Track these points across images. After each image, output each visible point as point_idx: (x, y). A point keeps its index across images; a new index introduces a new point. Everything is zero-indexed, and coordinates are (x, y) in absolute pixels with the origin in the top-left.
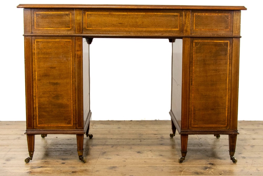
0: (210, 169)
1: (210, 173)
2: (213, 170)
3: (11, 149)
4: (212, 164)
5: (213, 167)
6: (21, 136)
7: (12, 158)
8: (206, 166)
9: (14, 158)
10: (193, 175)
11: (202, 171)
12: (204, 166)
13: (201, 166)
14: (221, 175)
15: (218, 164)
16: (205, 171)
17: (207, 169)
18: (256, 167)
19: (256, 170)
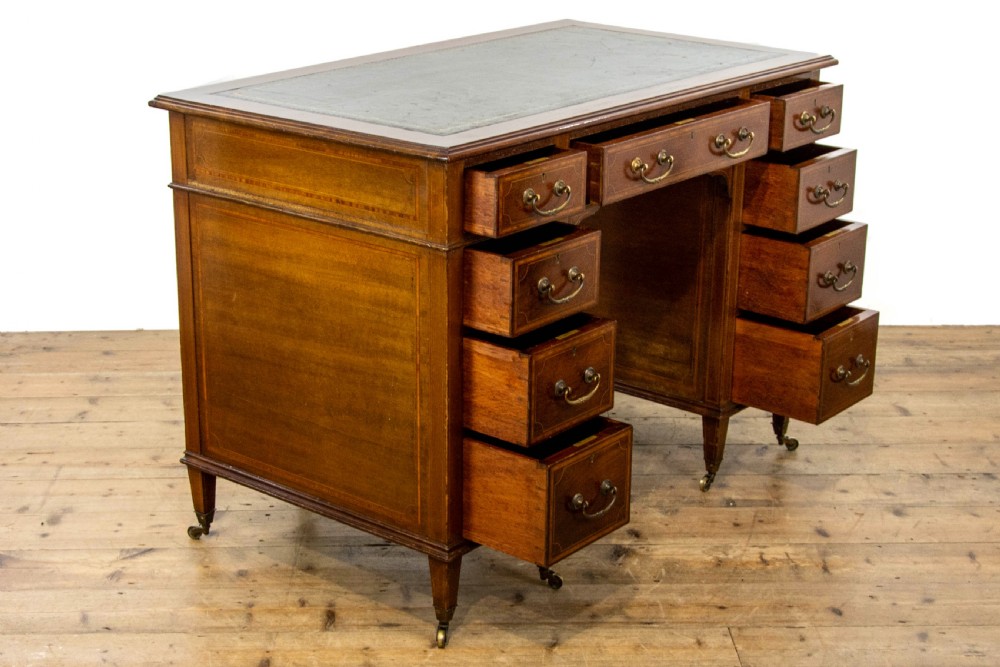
0: (629, 556)
1: (628, 575)
2: (635, 562)
3: (60, 467)
4: (637, 535)
5: (638, 548)
6: (87, 406)
7: (66, 511)
8: (620, 542)
9: (71, 511)
10: (578, 582)
11: (606, 565)
12: (614, 542)
13: (604, 542)
14: (658, 581)
15: (653, 535)
16: (614, 568)
17: (619, 556)
18: (760, 547)
19: (757, 563)
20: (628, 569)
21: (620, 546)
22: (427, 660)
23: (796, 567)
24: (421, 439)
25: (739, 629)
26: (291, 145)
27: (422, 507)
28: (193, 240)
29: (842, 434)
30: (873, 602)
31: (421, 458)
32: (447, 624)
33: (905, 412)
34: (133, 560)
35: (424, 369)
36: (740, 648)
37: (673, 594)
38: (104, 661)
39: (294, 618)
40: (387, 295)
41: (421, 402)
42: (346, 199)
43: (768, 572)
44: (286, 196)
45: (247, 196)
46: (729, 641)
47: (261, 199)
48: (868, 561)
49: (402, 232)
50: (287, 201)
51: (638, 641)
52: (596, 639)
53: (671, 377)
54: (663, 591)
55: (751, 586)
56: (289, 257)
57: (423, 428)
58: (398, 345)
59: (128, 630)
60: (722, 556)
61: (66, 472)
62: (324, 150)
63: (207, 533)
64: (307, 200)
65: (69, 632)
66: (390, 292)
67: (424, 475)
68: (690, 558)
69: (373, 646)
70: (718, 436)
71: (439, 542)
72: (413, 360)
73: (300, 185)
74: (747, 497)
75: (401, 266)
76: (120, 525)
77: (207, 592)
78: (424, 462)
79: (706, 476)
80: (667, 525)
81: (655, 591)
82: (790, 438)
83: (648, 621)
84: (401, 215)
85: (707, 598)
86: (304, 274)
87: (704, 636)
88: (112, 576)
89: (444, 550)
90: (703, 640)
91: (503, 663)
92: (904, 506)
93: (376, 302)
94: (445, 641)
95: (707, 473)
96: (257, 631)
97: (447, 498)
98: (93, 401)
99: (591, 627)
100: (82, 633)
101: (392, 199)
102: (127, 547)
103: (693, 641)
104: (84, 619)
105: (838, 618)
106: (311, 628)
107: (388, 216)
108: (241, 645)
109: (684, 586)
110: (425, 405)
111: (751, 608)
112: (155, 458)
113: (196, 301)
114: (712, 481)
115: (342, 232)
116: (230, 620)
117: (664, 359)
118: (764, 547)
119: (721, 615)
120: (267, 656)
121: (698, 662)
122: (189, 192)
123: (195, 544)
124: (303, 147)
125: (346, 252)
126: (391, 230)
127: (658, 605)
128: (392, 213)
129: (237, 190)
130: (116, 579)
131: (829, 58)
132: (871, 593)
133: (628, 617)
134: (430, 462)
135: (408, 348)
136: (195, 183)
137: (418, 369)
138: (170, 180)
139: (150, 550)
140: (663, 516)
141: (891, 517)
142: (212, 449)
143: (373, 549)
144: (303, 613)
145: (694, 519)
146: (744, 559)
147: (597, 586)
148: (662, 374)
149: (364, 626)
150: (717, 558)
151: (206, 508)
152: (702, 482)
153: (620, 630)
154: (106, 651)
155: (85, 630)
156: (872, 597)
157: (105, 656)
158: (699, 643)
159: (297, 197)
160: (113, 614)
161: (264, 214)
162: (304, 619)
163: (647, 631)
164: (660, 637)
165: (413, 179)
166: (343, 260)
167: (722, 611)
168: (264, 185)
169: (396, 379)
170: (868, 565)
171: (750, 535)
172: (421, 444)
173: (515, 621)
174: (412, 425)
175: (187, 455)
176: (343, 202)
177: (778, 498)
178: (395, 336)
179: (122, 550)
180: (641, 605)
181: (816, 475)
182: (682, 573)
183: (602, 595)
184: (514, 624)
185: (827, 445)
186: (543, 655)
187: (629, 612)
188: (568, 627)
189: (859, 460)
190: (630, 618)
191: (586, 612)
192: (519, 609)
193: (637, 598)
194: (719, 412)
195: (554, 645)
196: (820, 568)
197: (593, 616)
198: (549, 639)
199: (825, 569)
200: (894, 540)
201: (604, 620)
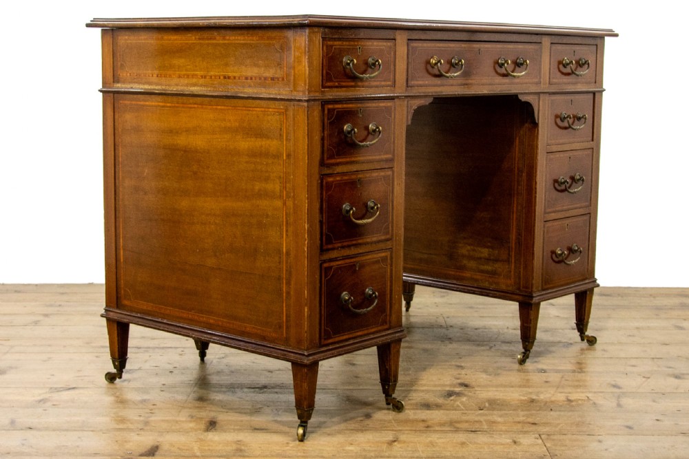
0: (459, 396)
1: (458, 406)
2: (464, 399)
3: (12, 347)
4: (466, 386)
5: (466, 393)
6: (41, 318)
7: (11, 368)
8: (452, 389)
9: (16, 368)
10: (417, 409)
11: (440, 401)
12: (448, 389)
13: (439, 388)
14: (482, 409)
15: (480, 386)
16: (446, 402)
17: (451, 396)
18: (566, 393)
19: (564, 401)
20: (458, 403)
21: (452, 391)
22: (288, 448)
23: (595, 404)
24: (287, 262)
25: (548, 435)
26: (191, 38)
27: (287, 321)
28: (116, 131)
29: (632, 338)
30: (658, 422)
31: (286, 280)
32: (306, 422)
33: (681, 328)
34: (60, 393)
35: (290, 203)
36: (548, 445)
37: (495, 416)
38: (23, 445)
39: (184, 424)
40: (262, 146)
41: (287, 231)
42: (230, 74)
43: (573, 406)
44: (186, 81)
45: (157, 88)
46: (540, 441)
47: (167, 88)
48: (654, 401)
49: (273, 92)
50: (187, 85)
51: (464, 440)
52: (429, 439)
53: (493, 273)
54: (486, 415)
55: (558, 413)
56: (188, 131)
57: (288, 253)
58: (270, 186)
59: (47, 429)
60: (534, 397)
61: (17, 349)
62: (215, 39)
63: (120, 377)
64: (202, 81)
66: (264, 143)
67: (288, 293)
68: (509, 398)
69: (245, 440)
70: (532, 318)
71: (300, 349)
72: (281, 197)
73: (197, 71)
74: (555, 368)
75: (271, 119)
76: (53, 375)
77: (115, 410)
78: (288, 283)
79: (523, 353)
80: (490, 381)
81: (480, 415)
82: (590, 335)
83: (473, 430)
84: (273, 79)
85: (521, 419)
86: (198, 142)
87: (519, 438)
88: (40, 401)
89: (304, 355)
90: (518, 440)
91: (352, 450)
92: (683, 374)
93: (254, 154)
94: (304, 434)
95: (523, 351)
96: (151, 431)
97: (306, 310)
98: (46, 315)
99: (425, 433)
100: (9, 430)
101: (267, 66)
102: (55, 386)
103: (509, 441)
104: (13, 422)
105: (630, 431)
106: (196, 430)
107: (263, 82)
108: (136, 438)
109: (503, 412)
110: (290, 233)
111: (559, 424)
113: (117, 181)
114: (528, 358)
115: (228, 101)
116: (130, 425)
117: (488, 260)
118: (570, 393)
119: (534, 428)
120: (158, 444)
121: (514, 452)
122: (114, 93)
123: (111, 386)
124: (199, 39)
125: (232, 117)
126: (264, 93)
127: (481, 422)
128: (266, 79)
129: (150, 83)
130: (41, 403)
131: (611, 31)
132: (658, 418)
133: (455, 427)
134: (293, 283)
135: (278, 188)
136: (119, 85)
137: (285, 204)
138: (100, 87)
139: (74, 388)
140: (487, 377)
141: (673, 379)
142: (126, 302)
143: (253, 390)
144: (191, 422)
145: (513, 378)
146: (553, 399)
147: (431, 411)
148: (487, 272)
149: (239, 430)
150: (531, 398)
151: (120, 355)
152: (519, 357)
153: (450, 434)
154: (25, 440)
155: (12, 428)
156: (658, 420)
157: (24, 442)
158: (515, 442)
159: (194, 80)
160: (37, 420)
161: (170, 98)
162: (191, 425)
163: (472, 435)
164: (482, 439)
165: (282, 48)
166: (228, 124)
167: (534, 426)
168: (170, 76)
169: (267, 216)
170: (655, 404)
171: (558, 387)
172: (287, 267)
173: (363, 428)
174: (279, 252)
175: (106, 310)
176: (229, 78)
177: (581, 369)
178: (267, 179)
179: (51, 388)
180: (467, 422)
181: (611, 358)
182: (502, 405)
183: (435, 416)
184: (363, 430)
185: (620, 343)
186: (385, 447)
187: (458, 425)
188: (406, 432)
189: (646, 351)
190: (458, 428)
191: (422, 424)
192: (368, 422)
193: (464, 418)
194: (532, 297)
195: (395, 441)
196: (615, 404)
197: (428, 427)
198: (391, 438)
199: (619, 405)
200: (675, 391)
201: (437, 428)
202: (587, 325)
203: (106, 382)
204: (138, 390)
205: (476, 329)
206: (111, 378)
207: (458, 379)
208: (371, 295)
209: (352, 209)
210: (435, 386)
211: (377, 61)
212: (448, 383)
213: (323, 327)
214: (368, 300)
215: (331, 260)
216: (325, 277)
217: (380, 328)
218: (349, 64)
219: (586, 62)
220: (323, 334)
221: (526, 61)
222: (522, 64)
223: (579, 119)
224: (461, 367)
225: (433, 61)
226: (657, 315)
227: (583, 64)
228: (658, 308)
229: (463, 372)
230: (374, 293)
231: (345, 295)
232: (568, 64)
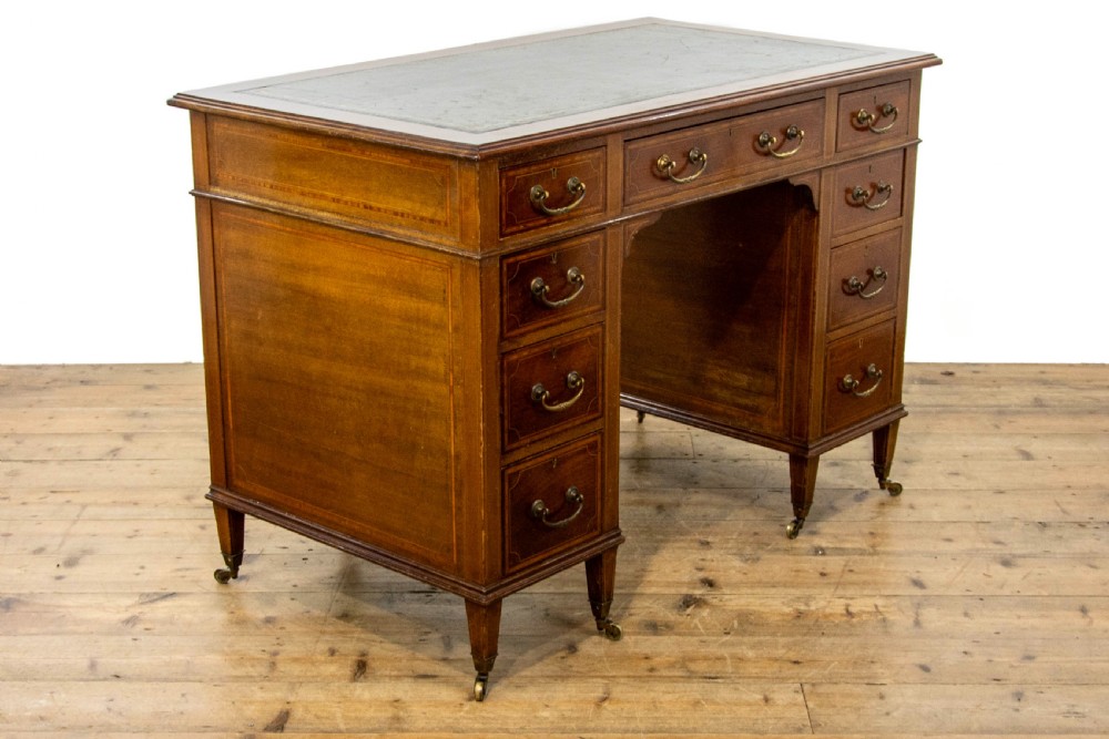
0: (700, 606)
1: (696, 627)
2: (705, 612)
3: (84, 506)
4: (711, 584)
5: (710, 599)
6: (121, 442)
7: (85, 552)
8: (690, 592)
9: (91, 552)
10: (639, 634)
11: (672, 616)
12: (685, 591)
13: (673, 591)
14: (729, 633)
15: (728, 585)
16: (681, 619)
17: (688, 607)
18: (847, 598)
19: (842, 615)
20: (696, 621)
21: (691, 596)
22: (462, 714)
23: (884, 620)
24: (456, 470)
25: (813, 685)
26: (317, 146)
27: (458, 545)
28: (216, 253)
29: (954, 480)
30: (966, 658)
31: (456, 491)
32: (486, 674)
33: (1027, 456)
34: (152, 605)
35: (458, 391)
36: (811, 705)
37: (744, 647)
38: (109, 709)
39: (322, 668)
40: (418, 309)
41: (455, 427)
42: (373, 204)
43: (852, 626)
44: (312, 202)
45: (271, 203)
46: (800, 698)
47: (286, 206)
48: (966, 614)
49: (432, 239)
50: (313, 208)
51: (699, 697)
52: (652, 694)
53: (755, 410)
54: (733, 644)
55: (832, 639)
56: (316, 269)
57: (457, 457)
58: (431, 364)
59: (139, 678)
60: (803, 608)
61: (91, 511)
62: (350, 151)
63: (235, 577)
64: (333, 206)
65: (74, 680)
66: (421, 305)
67: (459, 509)
68: (767, 610)
69: (404, 698)
70: (807, 476)
71: (477, 584)
72: (446, 381)
73: (326, 189)
74: (838, 545)
75: (432, 278)
76: (142, 568)
77: (229, 639)
78: (459, 495)
79: (795, 522)
80: (745, 574)
81: (723, 644)
82: (893, 481)
83: (713, 675)
84: (432, 221)
85: (781, 652)
86: (330, 287)
87: (773, 692)
88: (127, 621)
89: (481, 592)
90: (771, 696)
91: (546, 718)
92: (1014, 556)
93: (408, 318)
94: (484, 692)
95: (795, 518)
96: (279, 681)
97: (483, 534)
98: (127, 437)
99: (647, 682)
100: (87, 680)
101: (424, 203)
102: (148, 591)
103: (759, 697)
104: (93, 666)
105: (926, 675)
106: (339, 679)
107: (420, 222)
108: (259, 695)
109: (756, 639)
110: (459, 431)
111: (829, 663)
112: (188, 498)
113: (220, 320)
114: (801, 527)
115: (371, 241)
116: (251, 669)
117: (748, 391)
118: (852, 599)
119: (796, 669)
120: (288, 707)
121: (762, 719)
122: (211, 199)
123: (223, 589)
124: (328, 147)
125: (376, 263)
126: (419, 237)
127: (724, 659)
128: (422, 219)
129: (260, 196)
130: (130, 625)
131: (932, 56)
132: (966, 649)
134: (464, 497)
135: (442, 369)
136: (218, 190)
137: (451, 391)
138: (191, 187)
139: (173, 594)
140: (742, 564)
141: (998, 568)
142: (240, 483)
143: (417, 596)
144: (331, 662)
145: (777, 567)
146: (828, 611)
147: (660, 638)
148: (746, 407)
149: (398, 677)
150: (797, 610)
151: (234, 549)
152: (789, 528)
153: (680, 685)
154: (112, 700)
155: (92, 677)
156: (965, 653)
157: (111, 704)
158: (766, 700)
159: (323, 203)
160: (125, 661)
161: (290, 222)
162: (332, 669)
163: (709, 686)
164: (723, 692)
165: (443, 180)
166: (372, 272)
167: (796, 666)
168: (289, 190)
169: (429, 403)
170: (966, 619)
171: (838, 585)
172: (456, 474)
173: (565, 674)
174: (446, 453)
175: (212, 490)
176: (371, 208)
177: (873, 547)
178: (427, 355)
179: (142, 594)
180: (706, 659)
181: (919, 522)
182: (756, 625)
183: (665, 647)
184: (563, 677)
185: (938, 491)
186: (591, 708)
187: (693, 666)
188: (622, 680)
189: (969, 507)
190: (692, 672)
191: (644, 665)
192: (571, 661)
193: (703, 651)
194: (807, 450)
195: (604, 699)
196: (911, 621)
197: (652, 670)
198: (599, 693)
199: (917, 623)
200: (999, 592)
201: (665, 673)
202: (889, 467)
203: (216, 582)
204: (260, 596)
205: (736, 461)
206: (222, 577)
207: (700, 569)
208: (574, 498)
209: (543, 393)
210: (668, 585)
211: (579, 185)
212: (686, 579)
213: (507, 552)
214: (571, 505)
215: (517, 463)
216: (510, 487)
217: (587, 537)
218: (538, 197)
219: (892, 110)
220: (507, 561)
221: (799, 132)
222: (794, 136)
223: (881, 190)
224: (708, 543)
225: (662, 162)
226: (997, 427)
227: (888, 113)
228: (1001, 412)
229: (709, 555)
230: (577, 496)
231: (538, 505)
232: (864, 119)
